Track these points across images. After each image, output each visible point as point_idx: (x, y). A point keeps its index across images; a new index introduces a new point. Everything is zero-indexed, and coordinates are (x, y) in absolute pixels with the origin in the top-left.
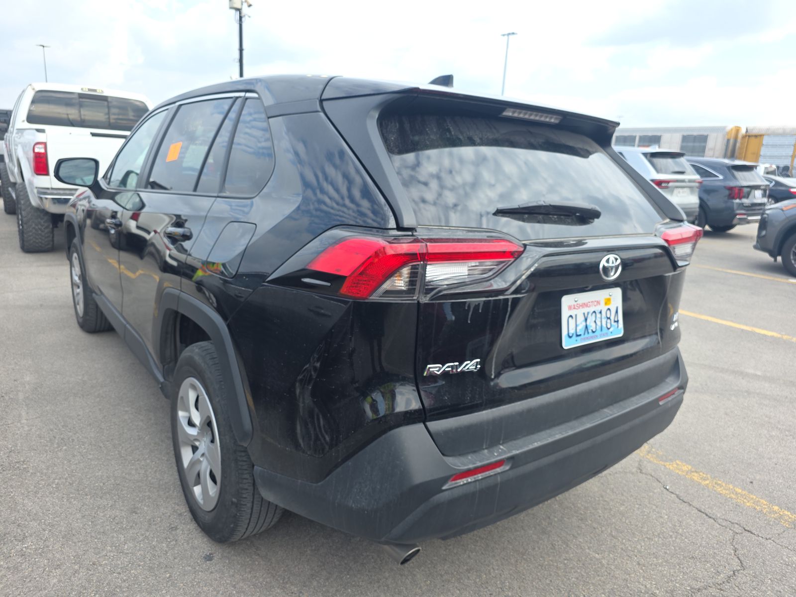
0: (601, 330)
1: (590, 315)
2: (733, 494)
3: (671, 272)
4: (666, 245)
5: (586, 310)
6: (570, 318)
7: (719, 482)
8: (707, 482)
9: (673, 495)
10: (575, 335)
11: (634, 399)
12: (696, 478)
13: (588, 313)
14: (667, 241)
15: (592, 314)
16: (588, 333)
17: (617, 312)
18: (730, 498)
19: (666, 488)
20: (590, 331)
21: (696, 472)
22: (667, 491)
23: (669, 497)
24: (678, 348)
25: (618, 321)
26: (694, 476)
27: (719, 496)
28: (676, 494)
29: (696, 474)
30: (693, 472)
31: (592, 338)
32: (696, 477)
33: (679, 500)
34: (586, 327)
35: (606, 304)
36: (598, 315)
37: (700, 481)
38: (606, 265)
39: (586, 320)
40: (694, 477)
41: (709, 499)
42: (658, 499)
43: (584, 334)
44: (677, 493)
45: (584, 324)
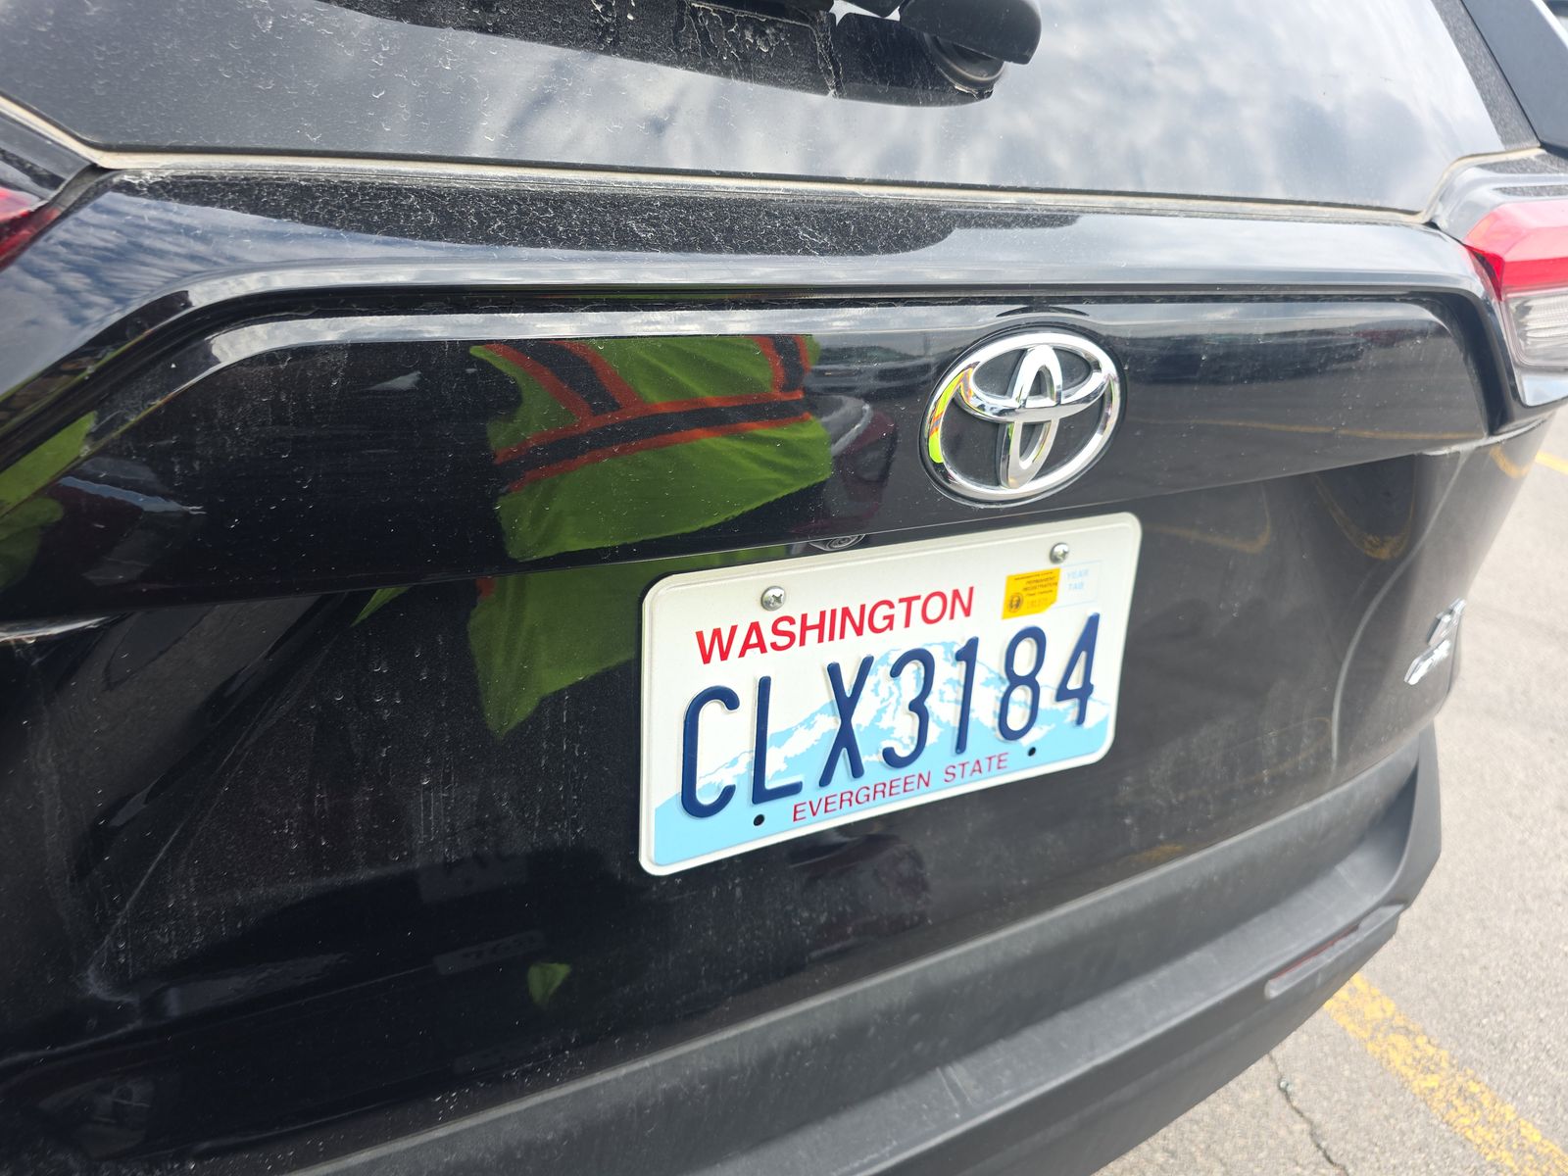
0: (961, 745)
1: (879, 674)
2: (1510, 1149)
3: (1469, 434)
4: (1474, 284)
5: (848, 652)
6: (712, 710)
7: (1474, 1088)
8: (1432, 1081)
9: (1300, 1126)
10: (744, 793)
11: (1134, 992)
12: (1397, 1059)
13: (866, 665)
14: (1490, 264)
15: (896, 671)
16: (857, 770)
17: (1087, 642)
18: (1492, 1165)
19: (1284, 1091)
20: (870, 758)
21: (1408, 1032)
22: (1283, 1101)
23: (1283, 1133)
24: (1428, 740)
25: (1085, 693)
26: (1394, 1046)
27: (1458, 1151)
28: (1310, 1122)
29: (1401, 1041)
30: (1395, 1029)
31: (887, 790)
32: (1399, 1054)
33: (1313, 1148)
34: (845, 739)
35: (1015, 605)
36: (948, 672)
37: (1411, 1073)
38: (985, 403)
39: (846, 705)
40: (1393, 1054)
41: (1420, 1158)
42: (1244, 1135)
43: (826, 779)
44: (1317, 1117)
45: (831, 724)
